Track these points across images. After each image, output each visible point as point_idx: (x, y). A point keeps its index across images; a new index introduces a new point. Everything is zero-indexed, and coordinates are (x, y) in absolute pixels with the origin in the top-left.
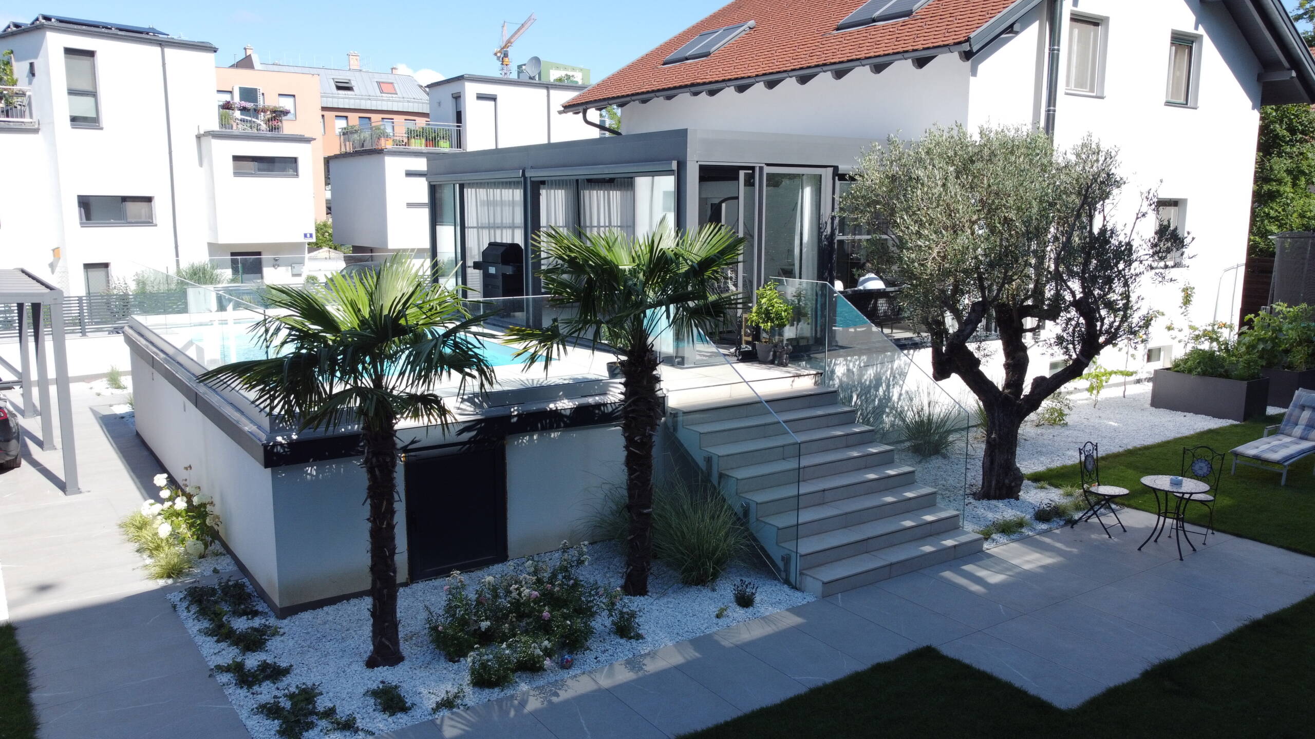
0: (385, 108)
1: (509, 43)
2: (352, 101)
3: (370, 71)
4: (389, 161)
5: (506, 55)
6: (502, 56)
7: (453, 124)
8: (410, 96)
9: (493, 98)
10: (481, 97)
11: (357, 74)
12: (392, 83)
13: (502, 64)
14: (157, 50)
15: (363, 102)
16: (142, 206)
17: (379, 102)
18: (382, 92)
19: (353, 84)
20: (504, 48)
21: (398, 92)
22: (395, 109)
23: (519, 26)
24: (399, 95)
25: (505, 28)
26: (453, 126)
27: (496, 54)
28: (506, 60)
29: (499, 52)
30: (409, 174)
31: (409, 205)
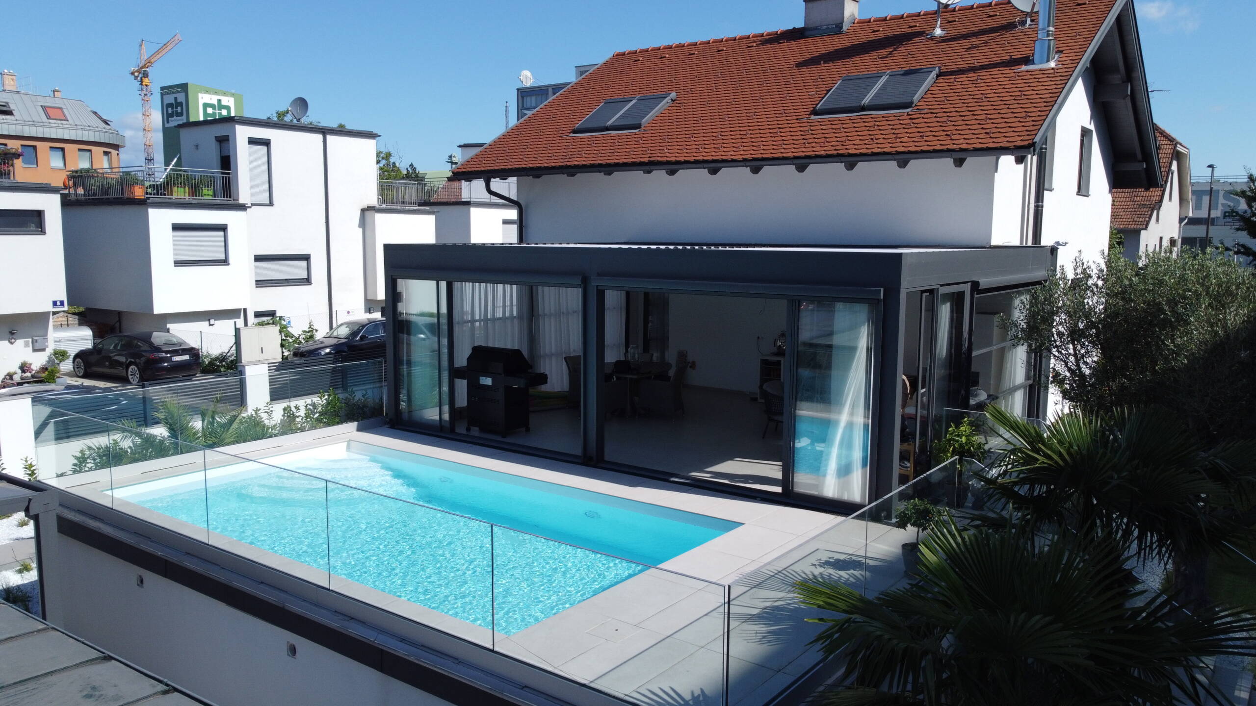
0: (53, 136)
1: (148, 63)
2: (12, 127)
3: (30, 93)
4: (154, 214)
5: (146, 75)
6: (141, 76)
7: (217, 172)
8: (85, 124)
9: (266, 143)
10: (253, 141)
11: (16, 96)
12: (60, 108)
13: (141, 84)
15: (26, 128)
17: (46, 130)
18: (49, 117)
19: (12, 107)
20: (142, 68)
21: (69, 118)
22: (67, 137)
23: (161, 46)
24: (71, 121)
25: (143, 46)
26: (218, 173)
27: (133, 74)
28: (146, 80)
29: (137, 71)
30: (177, 227)
31: (178, 263)
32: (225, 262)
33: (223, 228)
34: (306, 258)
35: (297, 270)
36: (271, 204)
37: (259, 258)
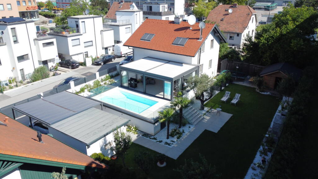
4: (69, 38)
7: (76, 28)
9: (84, 22)
10: (82, 22)
14: (25, 24)
16: (26, 56)
30: (72, 40)
31: (73, 46)
32: (80, 45)
33: (79, 39)
34: (92, 41)
35: (90, 44)
36: (86, 33)
37: (84, 43)
